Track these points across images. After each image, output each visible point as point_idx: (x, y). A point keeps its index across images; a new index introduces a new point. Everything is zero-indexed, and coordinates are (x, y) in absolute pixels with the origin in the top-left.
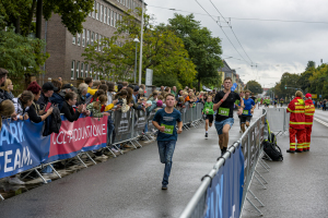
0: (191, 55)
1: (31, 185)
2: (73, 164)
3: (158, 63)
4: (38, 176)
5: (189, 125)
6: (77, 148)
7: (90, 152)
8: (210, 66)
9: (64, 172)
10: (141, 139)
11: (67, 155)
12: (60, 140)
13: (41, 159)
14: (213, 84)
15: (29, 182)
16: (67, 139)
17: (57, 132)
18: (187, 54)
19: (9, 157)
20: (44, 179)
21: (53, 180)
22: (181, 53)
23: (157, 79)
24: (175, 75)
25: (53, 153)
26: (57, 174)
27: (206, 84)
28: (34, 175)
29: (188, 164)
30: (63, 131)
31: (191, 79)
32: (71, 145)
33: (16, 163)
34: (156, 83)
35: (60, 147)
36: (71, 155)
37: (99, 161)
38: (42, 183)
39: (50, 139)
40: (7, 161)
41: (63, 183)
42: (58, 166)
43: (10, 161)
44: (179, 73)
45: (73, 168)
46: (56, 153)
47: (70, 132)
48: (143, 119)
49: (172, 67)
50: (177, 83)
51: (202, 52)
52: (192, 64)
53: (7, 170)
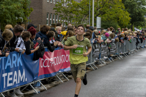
0: (126, 7)
1: (27, 95)
2: (53, 81)
3: (104, 13)
4: (32, 89)
5: (128, 54)
6: (57, 70)
8: (139, 14)
9: (49, 86)
10: (97, 64)
11: (50, 74)
12: (45, 65)
13: (33, 78)
14: (142, 26)
15: (26, 93)
16: (50, 64)
18: (123, 6)
19: (11, 76)
20: (36, 90)
21: (42, 91)
22: (120, 6)
23: (104, 24)
24: (116, 21)
25: (41, 73)
26: (44, 87)
27: (137, 26)
28: (29, 88)
29: (130, 80)
30: (47, 59)
31: (127, 23)
32: (52, 68)
33: (14, 80)
34: (104, 26)
35: (45, 70)
36: (53, 74)
38: (35, 94)
40: (9, 79)
41: (49, 93)
42: (45, 82)
43: (11, 79)
44: (118, 19)
45: (54, 83)
46: (43, 74)
47: (52, 59)
48: (98, 50)
49: (114, 16)
50: (118, 26)
51: (134, 5)
52: (127, 13)
53: (9, 85)
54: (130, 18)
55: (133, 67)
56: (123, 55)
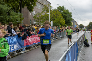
0: (63, 17)
1: (19, 54)
2: (30, 48)
3: (54, 20)
5: (63, 37)
6: (32, 44)
7: (35, 45)
8: (69, 20)
9: (28, 50)
11: (29, 45)
12: (27, 41)
13: (21, 47)
14: (70, 25)
15: (18, 53)
16: (29, 41)
17: (26, 39)
19: (13, 46)
20: (22, 52)
21: (25, 52)
22: (61, 17)
24: (59, 23)
25: (25, 45)
27: (68, 25)
28: (20, 51)
30: (27, 39)
31: (64, 24)
32: (30, 43)
33: (14, 48)
34: (54, 25)
35: (27, 43)
36: (30, 45)
37: (38, 47)
39: (24, 41)
41: (28, 53)
44: (60, 22)
45: (31, 49)
46: (26, 45)
47: (29, 39)
49: (58, 21)
50: (60, 25)
51: (67, 16)
52: (64, 20)
53: (12, 50)
54: (65, 22)
55: (64, 43)
56: (61, 37)
